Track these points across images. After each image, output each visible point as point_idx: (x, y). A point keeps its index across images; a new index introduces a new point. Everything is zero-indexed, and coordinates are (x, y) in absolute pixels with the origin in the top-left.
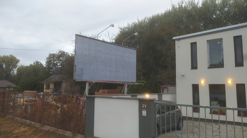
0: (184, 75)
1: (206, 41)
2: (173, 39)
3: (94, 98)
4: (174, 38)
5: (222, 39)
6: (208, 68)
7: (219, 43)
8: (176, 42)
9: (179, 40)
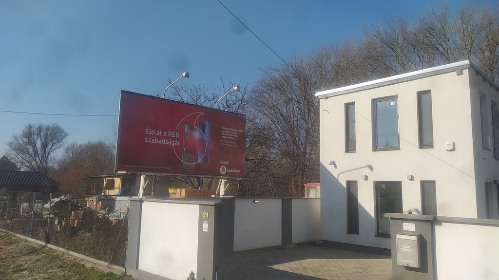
1: (370, 101)
2: (316, 95)
3: (141, 201)
6: (373, 151)
7: (393, 103)
8: (322, 101)
9: (326, 97)
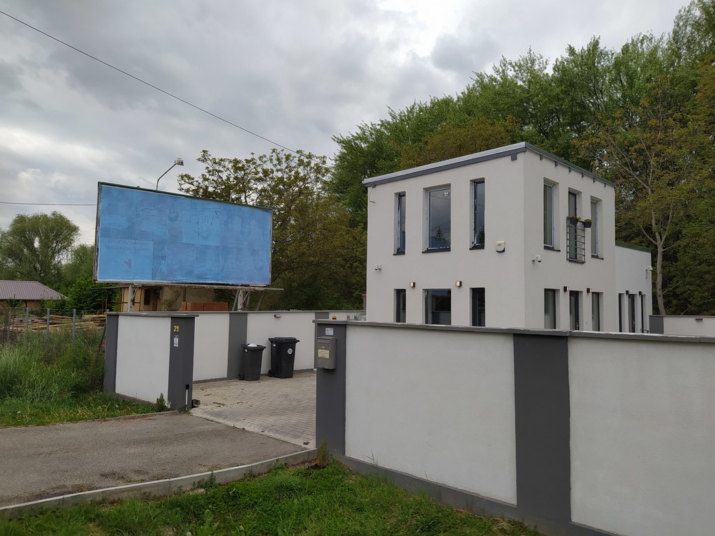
0: (380, 269)
1: (422, 191)
2: (363, 182)
3: (118, 315)
4: (366, 181)
5: (450, 185)
6: (423, 252)
7: (446, 194)
8: (370, 190)
9: (374, 185)
